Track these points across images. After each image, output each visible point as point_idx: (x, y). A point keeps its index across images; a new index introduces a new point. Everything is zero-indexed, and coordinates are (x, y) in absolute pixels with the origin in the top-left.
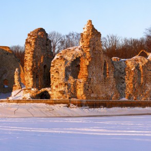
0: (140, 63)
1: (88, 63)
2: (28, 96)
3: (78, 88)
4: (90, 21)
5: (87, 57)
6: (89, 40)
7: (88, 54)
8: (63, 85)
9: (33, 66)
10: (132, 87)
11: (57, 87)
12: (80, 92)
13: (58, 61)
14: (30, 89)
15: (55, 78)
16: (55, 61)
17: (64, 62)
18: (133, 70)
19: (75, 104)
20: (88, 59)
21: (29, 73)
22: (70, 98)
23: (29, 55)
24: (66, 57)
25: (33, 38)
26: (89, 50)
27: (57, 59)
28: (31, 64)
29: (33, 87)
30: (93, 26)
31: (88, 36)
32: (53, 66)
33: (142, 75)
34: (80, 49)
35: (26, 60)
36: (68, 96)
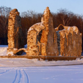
0: (66, 33)
1: (47, 33)
2: (12, 53)
3: (42, 49)
4: (48, 8)
5: (47, 30)
6: (48, 19)
7: (47, 28)
8: (35, 47)
9: (14, 34)
10: (64, 48)
11: (32, 48)
12: (44, 51)
13: (32, 31)
14: (13, 49)
15: (31, 42)
16: (30, 32)
17: (36, 33)
18: (64, 37)
19: (42, 59)
20: (47, 31)
21: (12, 38)
22: (39, 55)
23: (11, 26)
24: (36, 29)
25: (13, 15)
26: (48, 25)
27: (32, 30)
28: (13, 33)
29: (14, 48)
30: (49, 11)
31: (47, 16)
32: (29, 35)
33: (67, 41)
34: (43, 25)
35: (9, 30)
36: (38, 54)
